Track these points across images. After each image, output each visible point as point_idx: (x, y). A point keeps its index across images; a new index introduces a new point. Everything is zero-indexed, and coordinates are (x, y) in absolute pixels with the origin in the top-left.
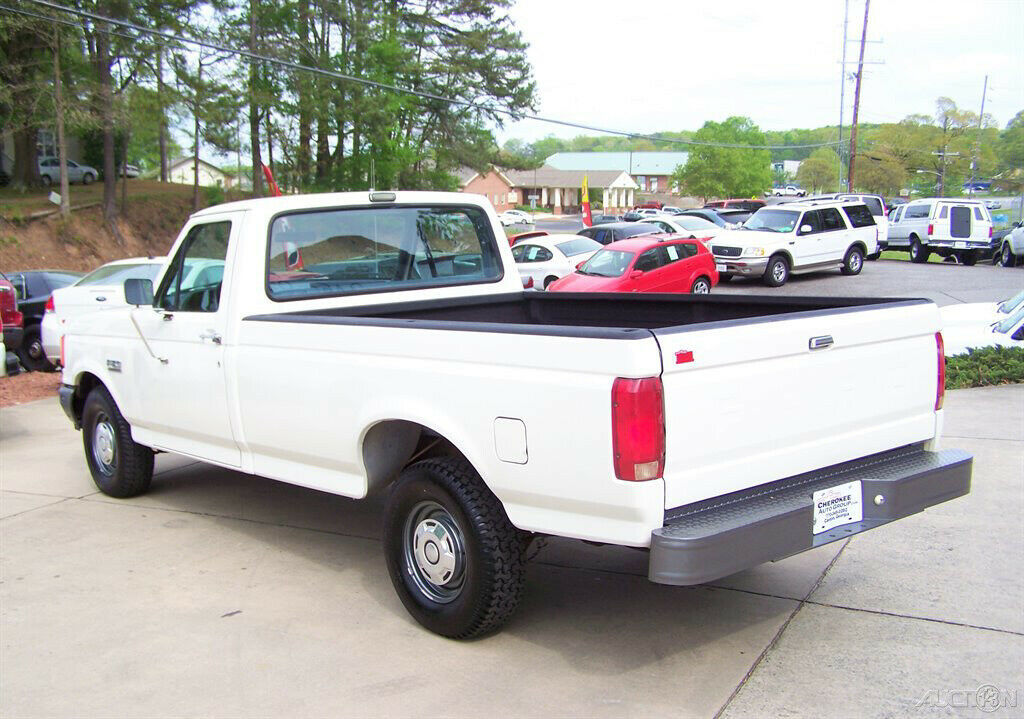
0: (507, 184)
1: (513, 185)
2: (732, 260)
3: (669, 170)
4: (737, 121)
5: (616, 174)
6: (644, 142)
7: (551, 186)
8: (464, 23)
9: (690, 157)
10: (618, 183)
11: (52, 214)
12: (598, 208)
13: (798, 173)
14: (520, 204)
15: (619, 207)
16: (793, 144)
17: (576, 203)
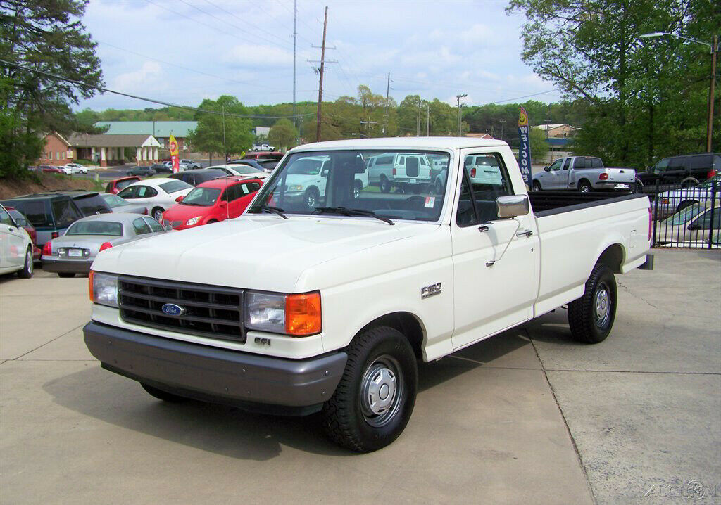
0: (66, 144)
1: (70, 145)
3: (184, 134)
5: (145, 137)
6: (160, 114)
7: (98, 146)
8: (47, 26)
9: (199, 125)
10: (147, 143)
12: (132, 161)
13: (269, 135)
14: (75, 159)
15: (148, 160)
16: (261, 115)
17: (116, 158)
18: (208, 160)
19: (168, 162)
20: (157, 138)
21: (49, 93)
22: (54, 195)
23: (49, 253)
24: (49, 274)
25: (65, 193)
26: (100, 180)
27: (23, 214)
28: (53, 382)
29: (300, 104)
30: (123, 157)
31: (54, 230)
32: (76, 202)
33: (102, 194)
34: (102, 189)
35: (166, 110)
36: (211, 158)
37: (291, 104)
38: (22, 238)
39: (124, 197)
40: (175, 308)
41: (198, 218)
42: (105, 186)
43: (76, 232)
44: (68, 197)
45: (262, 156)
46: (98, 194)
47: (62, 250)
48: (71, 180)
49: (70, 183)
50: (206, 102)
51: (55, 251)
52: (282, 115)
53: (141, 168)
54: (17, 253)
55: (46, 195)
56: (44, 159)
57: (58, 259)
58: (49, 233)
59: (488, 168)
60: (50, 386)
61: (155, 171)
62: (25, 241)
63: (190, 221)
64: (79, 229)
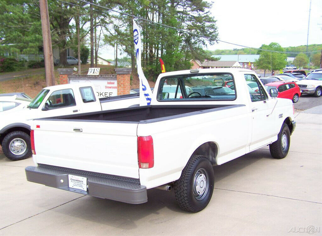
0: (198, 65)
1: (200, 66)
2: (304, 89)
3: (253, 61)
4: (275, 44)
5: (234, 62)
6: (241, 51)
7: (213, 66)
8: (195, 14)
9: (260, 56)
10: (235, 65)
11: (76, 74)
13: (294, 61)
16: (289, 52)
20: (239, 63)
21: (195, 43)
29: (310, 46)
32: (213, 90)
35: (243, 49)
36: (265, 72)
37: (305, 45)
45: (294, 72)
50: (264, 46)
52: (300, 52)
55: (201, 87)
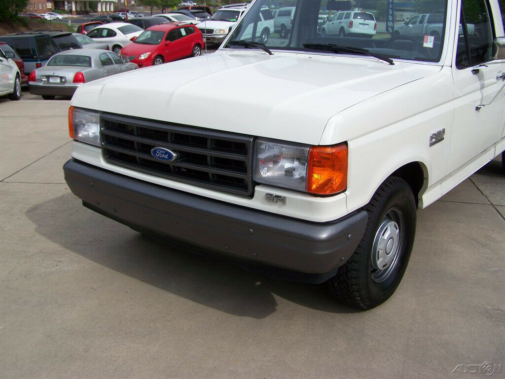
2: (209, 35)
12: (95, 12)
14: (53, 9)
15: (106, 11)
17: (83, 9)
18: (150, 12)
19: (121, 13)
22: (37, 34)
23: (34, 79)
24: (34, 96)
25: (46, 33)
26: (71, 25)
27: (13, 48)
28: (36, 208)
30: (88, 9)
31: (37, 61)
32: (54, 40)
33: (74, 34)
34: (74, 32)
36: (152, 11)
38: (11, 67)
39: (91, 37)
40: (167, 153)
41: (148, 54)
42: (76, 29)
43: (55, 63)
44: (48, 35)
45: (193, 8)
46: (70, 34)
47: (44, 77)
48: (50, 25)
49: (50, 26)
51: (39, 78)
53: (101, 17)
54: (8, 79)
55: (31, 34)
56: (30, 8)
57: (41, 84)
58: (34, 63)
59: (362, 21)
60: (33, 212)
61: (111, 19)
62: (13, 70)
63: (142, 56)
64: (57, 60)
